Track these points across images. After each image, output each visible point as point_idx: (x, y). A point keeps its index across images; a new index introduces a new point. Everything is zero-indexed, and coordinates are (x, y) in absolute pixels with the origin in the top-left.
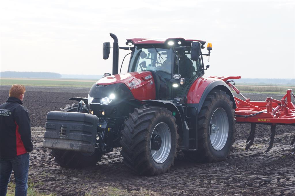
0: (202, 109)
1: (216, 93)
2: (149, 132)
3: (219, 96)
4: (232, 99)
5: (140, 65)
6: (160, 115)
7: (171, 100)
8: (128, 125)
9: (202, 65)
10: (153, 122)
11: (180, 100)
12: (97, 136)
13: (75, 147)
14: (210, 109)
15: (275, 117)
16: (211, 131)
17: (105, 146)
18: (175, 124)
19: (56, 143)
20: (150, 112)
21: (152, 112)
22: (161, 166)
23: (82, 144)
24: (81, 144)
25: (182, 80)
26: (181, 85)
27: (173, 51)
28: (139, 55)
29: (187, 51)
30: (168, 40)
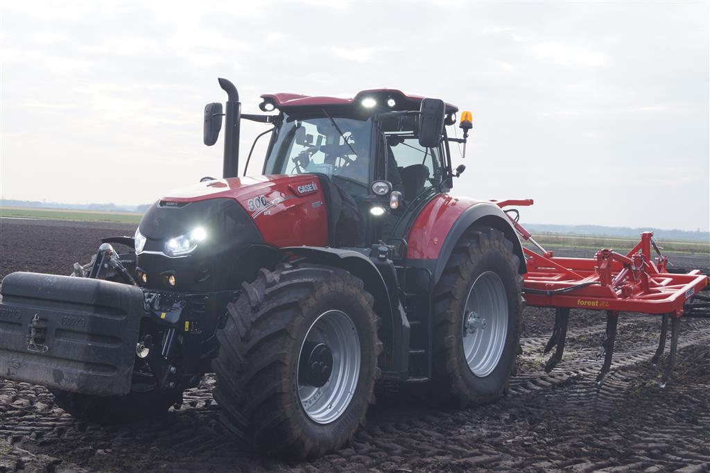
0: (446, 272)
1: (480, 233)
2: (292, 338)
3: (487, 243)
4: (517, 250)
5: (295, 160)
6: (330, 289)
7: (366, 250)
8: (235, 315)
9: (447, 165)
10: (305, 310)
11: (387, 249)
12: (142, 348)
13: (66, 380)
14: (466, 274)
15: (619, 296)
16: (466, 328)
17: (171, 374)
18: (371, 315)
19: (20, 364)
20: (300, 281)
21: (305, 280)
22: (328, 433)
23: (85, 373)
24: (81, 374)
25: (394, 198)
26: (393, 211)
27: (374, 124)
28: (291, 135)
29: (412, 132)
30: (362, 95)
